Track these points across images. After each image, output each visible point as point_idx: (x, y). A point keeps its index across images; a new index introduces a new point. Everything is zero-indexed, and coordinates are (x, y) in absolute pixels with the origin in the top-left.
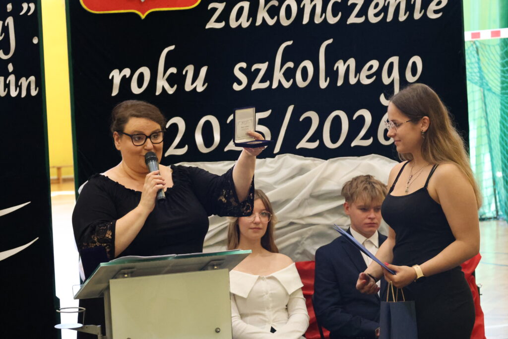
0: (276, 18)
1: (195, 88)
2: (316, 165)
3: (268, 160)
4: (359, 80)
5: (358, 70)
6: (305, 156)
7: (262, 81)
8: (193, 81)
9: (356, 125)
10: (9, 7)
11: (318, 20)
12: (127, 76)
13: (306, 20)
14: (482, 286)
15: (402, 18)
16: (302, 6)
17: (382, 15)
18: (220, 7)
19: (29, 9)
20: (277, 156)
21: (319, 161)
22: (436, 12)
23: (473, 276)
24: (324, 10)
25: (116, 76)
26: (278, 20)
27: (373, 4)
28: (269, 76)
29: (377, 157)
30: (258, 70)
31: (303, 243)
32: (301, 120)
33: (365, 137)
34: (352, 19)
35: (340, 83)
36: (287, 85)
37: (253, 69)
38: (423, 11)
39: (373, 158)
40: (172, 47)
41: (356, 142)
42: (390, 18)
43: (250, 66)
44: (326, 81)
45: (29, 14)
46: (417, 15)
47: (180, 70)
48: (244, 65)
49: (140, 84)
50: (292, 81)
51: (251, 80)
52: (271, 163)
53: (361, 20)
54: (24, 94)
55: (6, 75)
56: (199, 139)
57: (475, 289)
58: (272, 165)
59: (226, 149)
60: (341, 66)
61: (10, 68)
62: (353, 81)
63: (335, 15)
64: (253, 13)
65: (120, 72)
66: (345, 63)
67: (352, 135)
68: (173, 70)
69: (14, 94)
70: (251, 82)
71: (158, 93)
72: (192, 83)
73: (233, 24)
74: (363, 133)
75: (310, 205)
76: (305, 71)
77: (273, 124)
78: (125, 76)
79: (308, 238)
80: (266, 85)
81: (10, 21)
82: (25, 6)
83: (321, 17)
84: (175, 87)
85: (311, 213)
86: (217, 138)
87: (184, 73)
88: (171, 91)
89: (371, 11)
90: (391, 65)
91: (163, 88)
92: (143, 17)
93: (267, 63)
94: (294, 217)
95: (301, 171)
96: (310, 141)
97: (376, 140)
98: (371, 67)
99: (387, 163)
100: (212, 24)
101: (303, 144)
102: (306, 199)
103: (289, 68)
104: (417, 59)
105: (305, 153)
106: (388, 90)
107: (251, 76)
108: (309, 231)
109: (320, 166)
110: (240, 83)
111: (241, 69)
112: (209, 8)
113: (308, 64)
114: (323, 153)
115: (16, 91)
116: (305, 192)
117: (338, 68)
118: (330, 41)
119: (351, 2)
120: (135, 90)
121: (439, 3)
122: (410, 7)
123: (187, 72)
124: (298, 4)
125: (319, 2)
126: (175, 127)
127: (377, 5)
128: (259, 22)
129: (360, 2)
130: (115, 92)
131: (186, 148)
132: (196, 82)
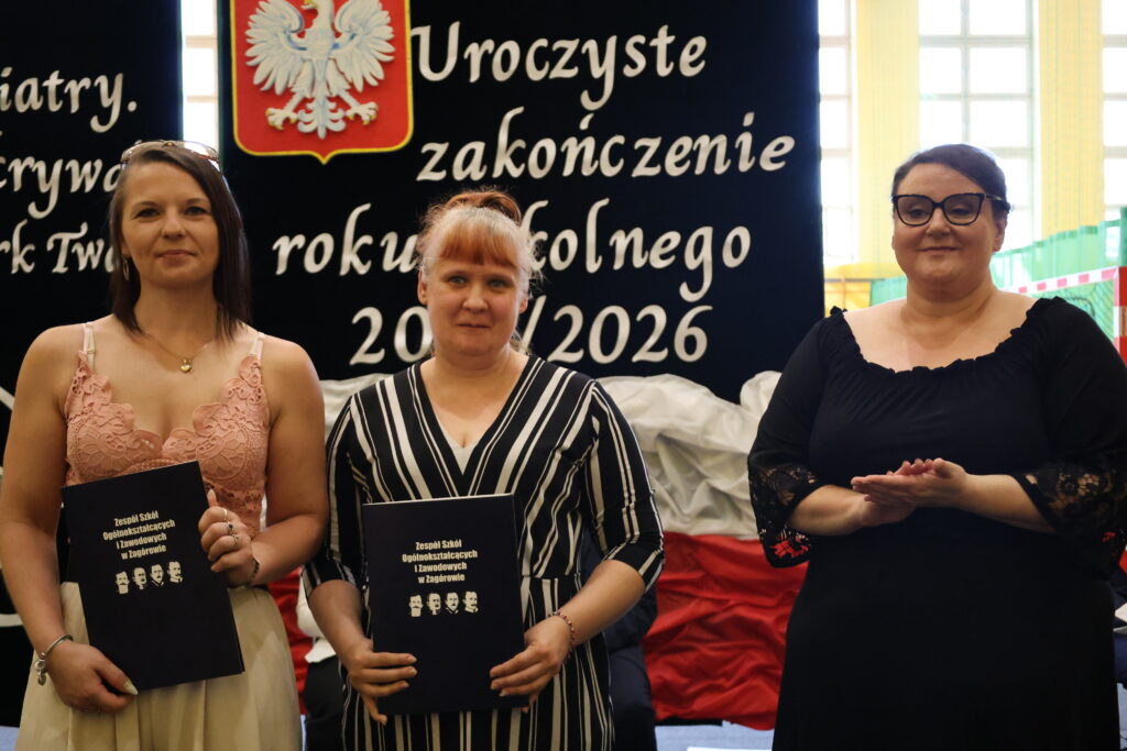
0: (523, 166)
1: (398, 266)
4: (648, 263)
5: (648, 246)
8: (396, 256)
9: (641, 330)
11: (587, 171)
12: (300, 247)
13: (568, 170)
15: (720, 168)
16: (563, 150)
17: (688, 164)
18: (440, 149)
22: (774, 160)
24: (597, 156)
25: (284, 246)
26: (527, 170)
27: (674, 147)
29: (672, 379)
32: (556, 318)
33: (656, 348)
34: (641, 170)
35: (618, 265)
38: (754, 159)
39: (666, 380)
40: (366, 207)
41: (642, 355)
42: (700, 169)
44: (596, 261)
46: (745, 165)
49: (318, 258)
50: (544, 260)
53: (655, 171)
56: (400, 340)
60: (620, 240)
62: (638, 262)
63: (613, 162)
64: (489, 159)
65: (290, 240)
66: (626, 236)
67: (635, 342)
68: (367, 240)
71: (343, 273)
72: (394, 258)
73: (459, 174)
74: (652, 341)
76: (564, 245)
78: (296, 246)
83: (592, 164)
84: (369, 264)
86: (427, 339)
87: (383, 244)
88: (362, 269)
89: (671, 158)
90: (700, 241)
91: (352, 267)
92: (324, 161)
96: (568, 350)
97: (672, 352)
98: (667, 243)
99: (689, 388)
100: (427, 174)
101: (559, 354)
103: (540, 241)
104: (742, 232)
106: (695, 280)
112: (423, 150)
113: (570, 236)
114: (589, 369)
117: (615, 242)
118: (604, 202)
119: (639, 144)
120: (311, 266)
121: (780, 146)
122: (733, 153)
123: (387, 243)
124: (558, 146)
125: (589, 143)
126: (366, 322)
127: (680, 149)
128: (497, 173)
129: (653, 144)
130: (281, 269)
131: (381, 353)
132: (400, 257)
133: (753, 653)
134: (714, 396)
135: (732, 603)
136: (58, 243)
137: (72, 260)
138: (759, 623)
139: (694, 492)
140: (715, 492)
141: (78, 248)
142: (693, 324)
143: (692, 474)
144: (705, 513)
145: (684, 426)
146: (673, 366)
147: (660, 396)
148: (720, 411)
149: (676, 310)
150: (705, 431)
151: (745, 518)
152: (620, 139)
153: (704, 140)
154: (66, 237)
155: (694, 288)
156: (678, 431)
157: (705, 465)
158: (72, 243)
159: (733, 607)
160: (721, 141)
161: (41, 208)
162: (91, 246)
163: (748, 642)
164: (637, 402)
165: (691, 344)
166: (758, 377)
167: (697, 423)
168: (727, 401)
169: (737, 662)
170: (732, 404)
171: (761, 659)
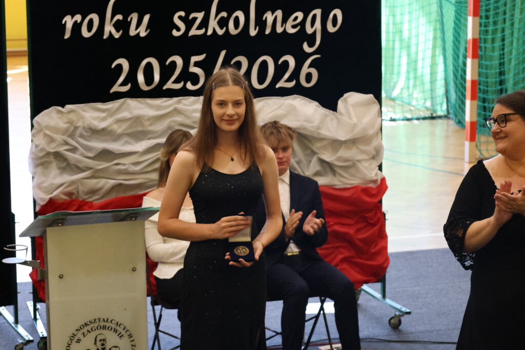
1: (139, 33)
4: (285, 29)
5: (284, 21)
7: (199, 28)
8: (137, 27)
9: (281, 69)
12: (79, 22)
14: (388, 212)
23: (380, 204)
25: (69, 21)
28: (205, 24)
29: (298, 98)
30: (195, 19)
32: (232, 62)
33: (289, 80)
35: (268, 31)
36: (220, 32)
37: (191, 17)
39: (295, 98)
41: (281, 84)
43: (188, 15)
44: (255, 29)
47: (125, 17)
48: (182, 14)
49: (90, 29)
50: (225, 29)
51: (189, 27)
56: (141, 78)
57: (381, 215)
59: (165, 88)
60: (269, 17)
62: (279, 30)
65: (72, 18)
66: (273, 14)
67: (277, 77)
68: (119, 17)
70: (188, 29)
71: (105, 37)
72: (136, 29)
74: (287, 76)
76: (237, 20)
77: (207, 66)
78: (76, 21)
80: (202, 32)
84: (121, 32)
86: (157, 78)
87: (129, 20)
88: (117, 35)
90: (314, 17)
91: (110, 32)
93: (203, 13)
97: (298, 83)
98: (296, 18)
99: (307, 103)
103: (222, 18)
104: (338, 12)
106: (311, 40)
107: (189, 23)
110: (178, 29)
111: (180, 17)
113: (240, 14)
117: (266, 18)
120: (86, 34)
123: (131, 19)
126: (120, 67)
130: (67, 36)
131: (129, 86)
132: (140, 28)
133: (342, 250)
134: (321, 107)
135: (331, 223)
138: (346, 234)
139: (310, 161)
140: (322, 161)
142: (310, 66)
143: (309, 152)
144: (317, 174)
145: (308, 125)
146: (298, 90)
147: (293, 108)
148: (326, 116)
149: (301, 58)
150: (319, 128)
151: (337, 175)
155: (310, 45)
156: (305, 129)
157: (316, 146)
159: (331, 226)
163: (339, 244)
164: (280, 112)
165: (309, 77)
166: (346, 95)
167: (316, 124)
168: (328, 110)
169: (333, 256)
170: (331, 112)
171: (346, 253)
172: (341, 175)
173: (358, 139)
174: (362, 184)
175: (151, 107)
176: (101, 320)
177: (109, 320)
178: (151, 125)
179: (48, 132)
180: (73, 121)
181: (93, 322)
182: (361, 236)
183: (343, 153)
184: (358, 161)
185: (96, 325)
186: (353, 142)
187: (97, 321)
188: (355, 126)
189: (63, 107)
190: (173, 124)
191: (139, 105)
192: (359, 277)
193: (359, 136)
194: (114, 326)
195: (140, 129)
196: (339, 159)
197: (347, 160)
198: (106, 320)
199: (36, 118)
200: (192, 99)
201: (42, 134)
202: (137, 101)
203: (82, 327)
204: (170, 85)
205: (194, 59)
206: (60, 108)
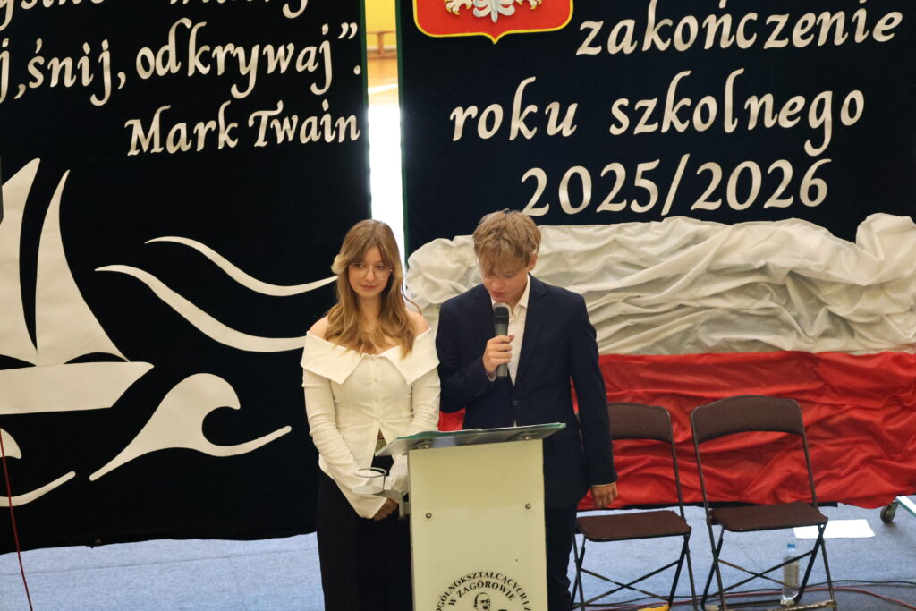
0: (669, 41)
1: (561, 132)
2: (716, 232)
3: (654, 224)
4: (777, 122)
5: (777, 109)
6: (702, 220)
7: (649, 122)
8: (559, 122)
9: (771, 181)
10: (325, 29)
11: (725, 44)
12: (474, 116)
13: (709, 44)
15: (839, 40)
16: (704, 26)
17: (812, 37)
18: (596, 27)
19: (350, 31)
20: (665, 220)
21: (719, 226)
22: (886, 33)
24: (733, 31)
25: (459, 116)
26: (672, 44)
27: (800, 22)
28: (658, 116)
29: (798, 222)
30: (644, 109)
31: (696, 331)
32: (698, 173)
33: (783, 197)
34: (771, 43)
35: (751, 126)
36: (681, 128)
37: (637, 107)
38: (868, 32)
39: (793, 223)
40: (532, 79)
41: (771, 203)
42: (822, 41)
43: (632, 104)
44: (733, 123)
45: (350, 38)
46: (860, 37)
47: (542, 108)
48: (625, 102)
49: (489, 126)
50: (687, 123)
51: (634, 121)
52: (657, 228)
53: (784, 43)
54: (342, 138)
55: (320, 114)
56: (564, 196)
58: (656, 231)
59: (599, 210)
60: (753, 104)
61: (325, 105)
62: (769, 123)
63: (748, 37)
64: (639, 35)
65: (464, 111)
66: (759, 100)
67: (766, 192)
68: (532, 108)
69: (329, 138)
70: (633, 124)
71: (512, 138)
72: (558, 125)
73: (613, 49)
74: (780, 191)
75: (706, 282)
76: (705, 109)
77: (662, 178)
78: (470, 116)
79: (703, 324)
80: (653, 128)
81: (326, 46)
82: (345, 27)
83: (730, 39)
84: (535, 129)
85: (708, 294)
86: (587, 195)
87: (547, 112)
88: (529, 135)
89: (797, 32)
90: (822, 103)
91: (519, 131)
92: (495, 41)
93: (656, 100)
94: (684, 298)
95: (697, 239)
96: (709, 199)
97: (797, 200)
98: (794, 106)
99: (810, 229)
100: (585, 49)
101: (700, 204)
102: (700, 276)
103: (684, 107)
104: (857, 96)
105: (703, 215)
106: (817, 138)
107: (635, 116)
108: (705, 316)
109: (721, 233)
110: (619, 125)
111: (621, 108)
112: (582, 28)
113: (710, 101)
114: (726, 216)
115: (332, 134)
116: (700, 266)
117: (749, 106)
118: (740, 71)
119: (769, 20)
120: (484, 133)
121: (890, 21)
122: (850, 27)
123: (550, 110)
124: (700, 23)
125: (727, 20)
126: (533, 180)
127: (805, 24)
128: (646, 46)
129: (782, 20)
130: (457, 136)
131: (547, 208)
132: (562, 124)
133: (862, 446)
134: (831, 235)
135: (847, 407)
136: (258, 120)
137: (271, 134)
138: (870, 423)
139: (816, 316)
140: (832, 316)
141: (276, 123)
142: (815, 176)
143: (813, 301)
144: (825, 335)
145: (811, 265)
146: (798, 211)
147: (789, 239)
148: (839, 249)
149: (801, 163)
150: (827, 267)
151: (856, 336)
152: (753, 16)
153: (826, 16)
154: (265, 115)
155: (816, 145)
156: (806, 269)
157: (825, 294)
158: (270, 119)
159: (847, 410)
160: (841, 16)
161: (242, 89)
162: (286, 121)
163: (859, 438)
164: (770, 244)
165: (813, 192)
166: (869, 218)
167: (822, 262)
168: (842, 240)
169: (849, 455)
170: (847, 242)
171: (869, 451)
172: (861, 336)
173: (888, 282)
174: (892, 349)
175: (578, 237)
176: (483, 574)
177: (494, 575)
178: (579, 264)
179: (429, 276)
180: (466, 260)
181: (472, 576)
182: (892, 426)
183: (865, 304)
184: (887, 315)
185: (476, 581)
186: (881, 287)
187: (478, 575)
188: (881, 265)
189: (451, 239)
190: (612, 262)
191: (562, 235)
192: (889, 487)
193: (888, 280)
194: (500, 583)
195: (563, 270)
196: (859, 313)
197: (870, 315)
198: (489, 575)
199: (413, 256)
200: (639, 225)
201: (421, 278)
202: (559, 229)
203: (457, 584)
204: (606, 206)
205: (643, 167)
206: (446, 241)
